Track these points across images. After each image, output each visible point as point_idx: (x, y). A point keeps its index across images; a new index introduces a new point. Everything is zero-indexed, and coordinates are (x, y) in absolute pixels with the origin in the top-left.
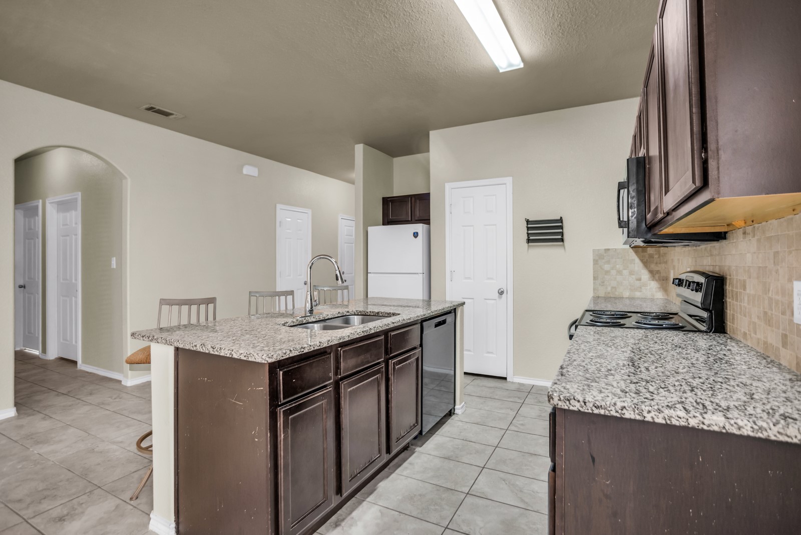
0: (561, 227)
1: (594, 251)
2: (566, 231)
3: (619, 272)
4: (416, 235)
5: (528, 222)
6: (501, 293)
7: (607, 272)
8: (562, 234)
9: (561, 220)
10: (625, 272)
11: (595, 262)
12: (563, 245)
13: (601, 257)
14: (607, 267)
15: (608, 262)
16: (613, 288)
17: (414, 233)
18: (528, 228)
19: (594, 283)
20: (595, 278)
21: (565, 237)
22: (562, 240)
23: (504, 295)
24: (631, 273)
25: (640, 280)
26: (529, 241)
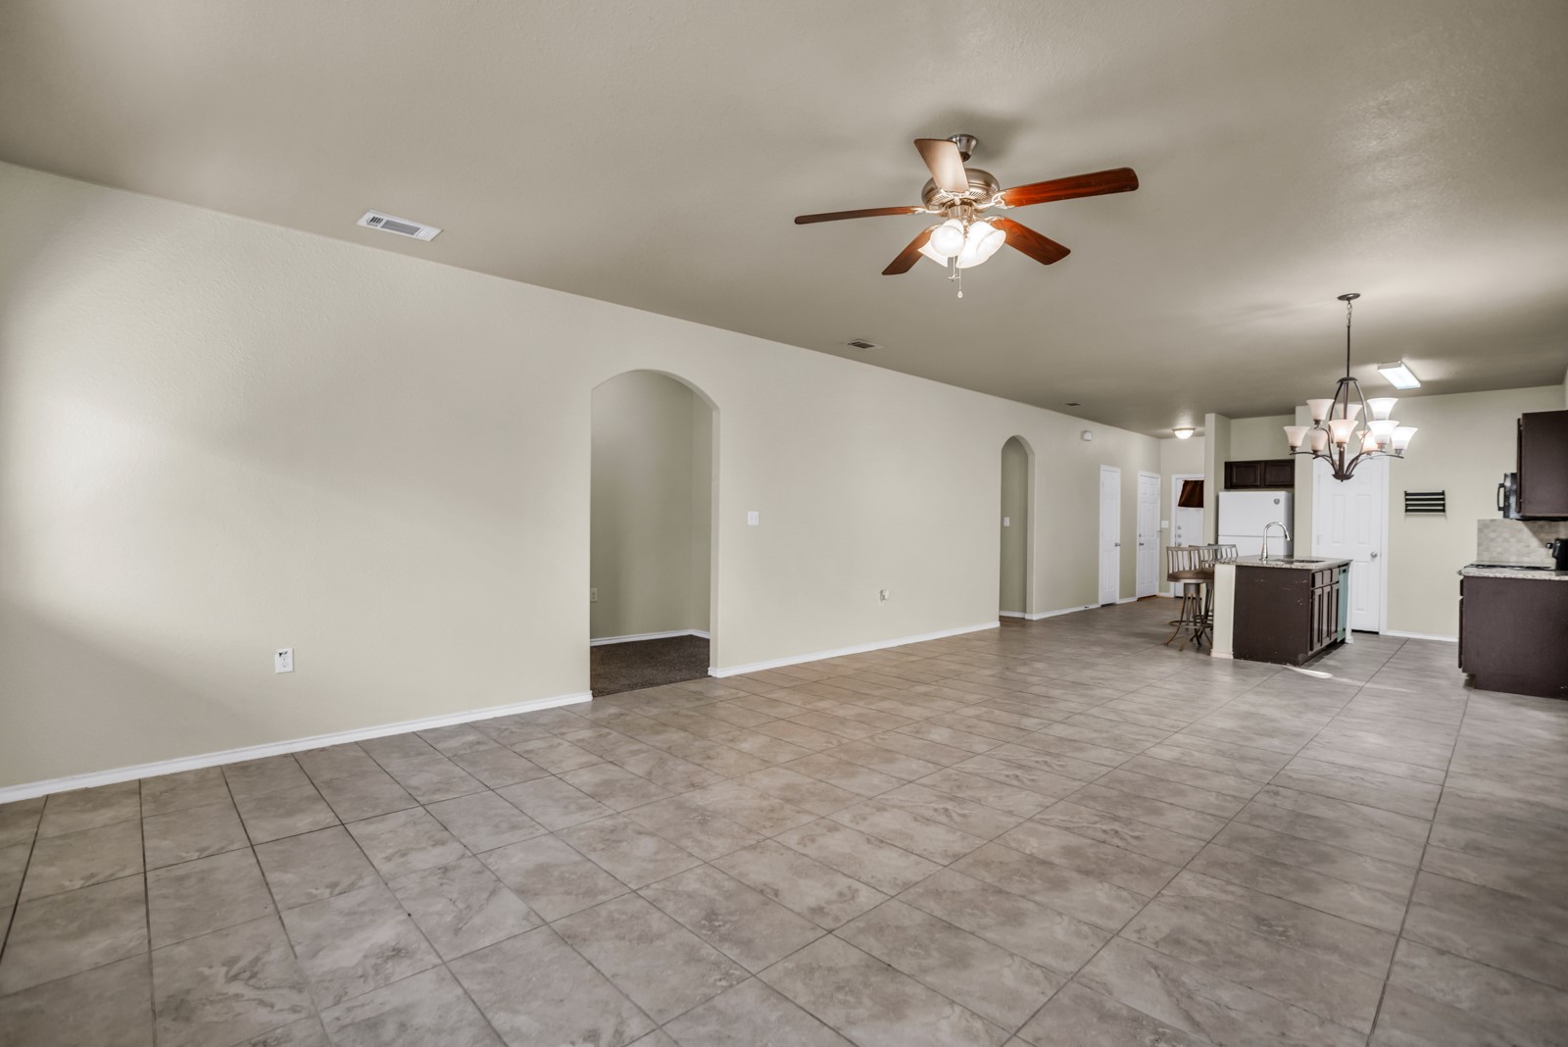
0: (1443, 499)
1: (1479, 521)
2: (1448, 502)
3: (1506, 540)
4: (1277, 502)
5: (1407, 494)
6: (1374, 556)
7: (1492, 540)
8: (1444, 505)
9: (1443, 493)
10: (1513, 540)
11: (1480, 530)
12: (1445, 516)
13: (1484, 527)
14: (1492, 535)
15: (1494, 531)
16: (1499, 553)
17: (1275, 501)
18: (1407, 500)
19: (1478, 549)
20: (1479, 545)
21: (1447, 508)
22: (1443, 510)
23: (1377, 558)
24: (1519, 541)
25: (1528, 546)
26: (1407, 511)
